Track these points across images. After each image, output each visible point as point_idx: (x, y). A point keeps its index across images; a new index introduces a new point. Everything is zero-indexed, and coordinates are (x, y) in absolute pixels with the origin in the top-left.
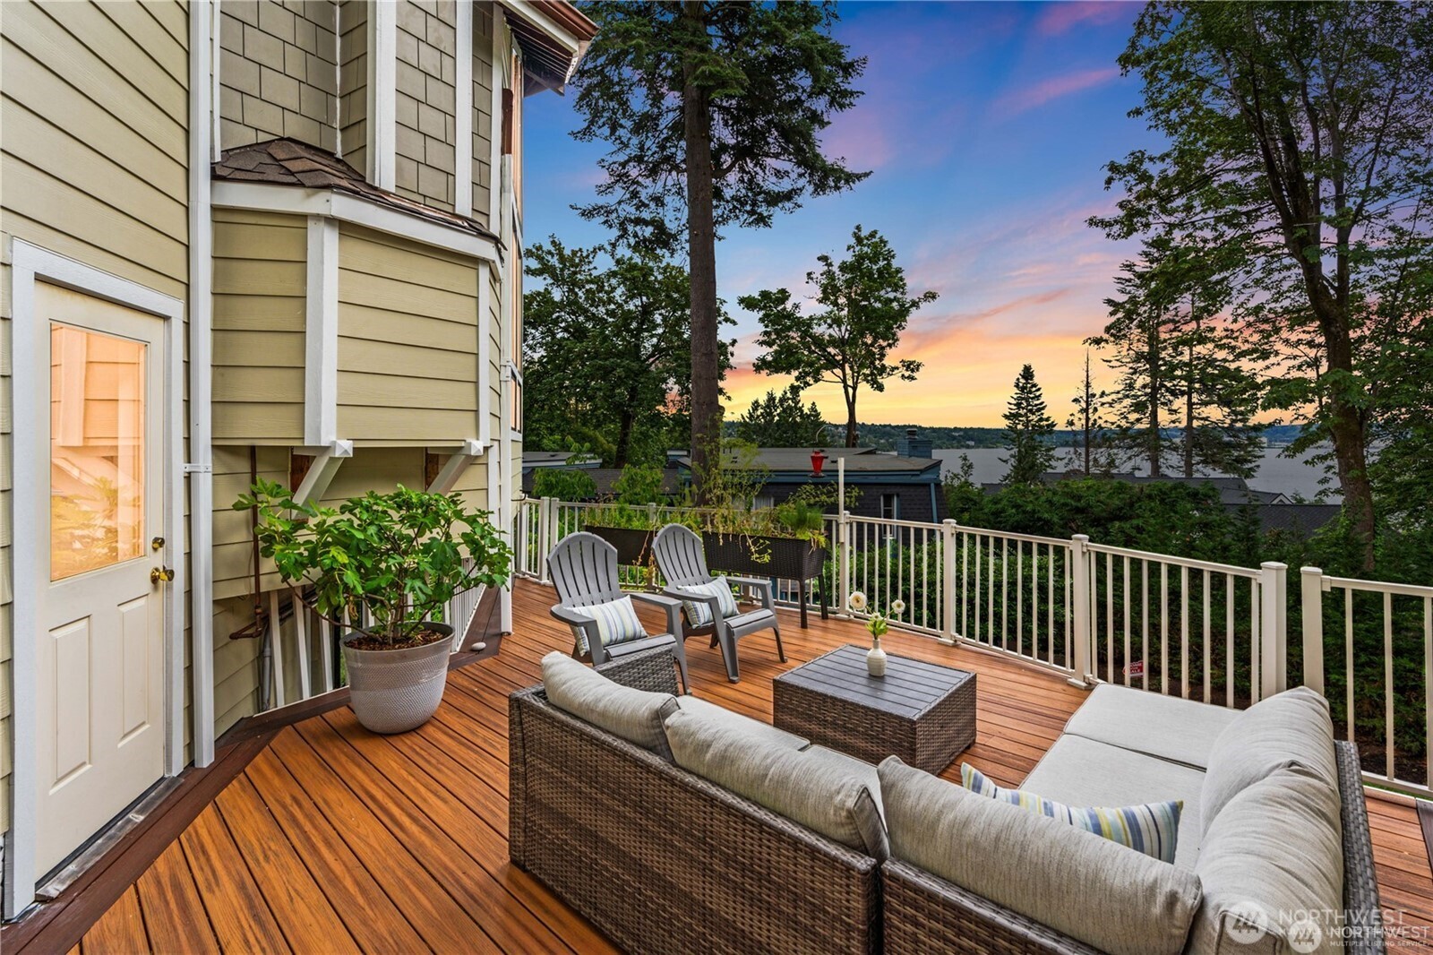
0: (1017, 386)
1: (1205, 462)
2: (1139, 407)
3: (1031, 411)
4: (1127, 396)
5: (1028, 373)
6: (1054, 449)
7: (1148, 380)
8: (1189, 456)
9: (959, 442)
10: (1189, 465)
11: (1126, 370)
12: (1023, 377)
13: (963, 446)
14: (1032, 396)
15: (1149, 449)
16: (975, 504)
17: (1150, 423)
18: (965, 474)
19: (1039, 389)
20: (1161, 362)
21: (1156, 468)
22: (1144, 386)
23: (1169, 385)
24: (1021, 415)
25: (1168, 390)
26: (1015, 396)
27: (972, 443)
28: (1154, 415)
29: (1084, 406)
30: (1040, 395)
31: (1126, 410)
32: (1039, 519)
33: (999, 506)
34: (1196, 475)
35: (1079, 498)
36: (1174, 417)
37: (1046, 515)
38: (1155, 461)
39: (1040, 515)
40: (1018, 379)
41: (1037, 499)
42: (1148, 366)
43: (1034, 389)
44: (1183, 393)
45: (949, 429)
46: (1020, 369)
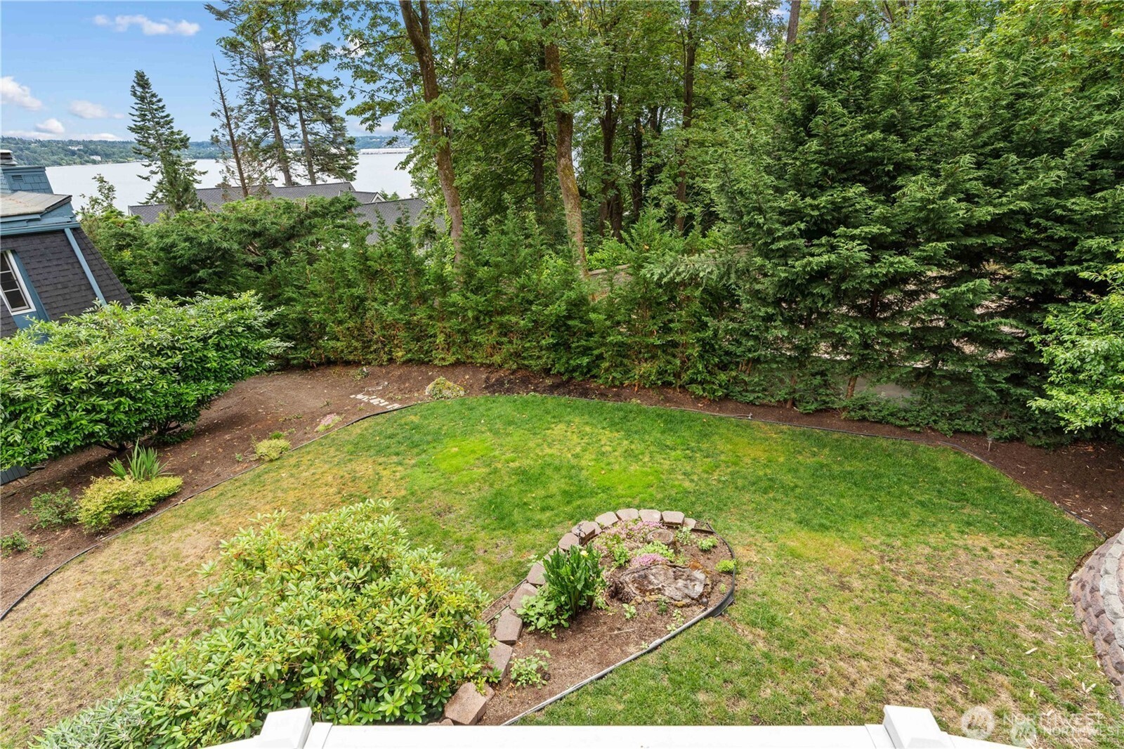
0: (134, 94)
1: (322, 170)
2: (262, 122)
3: (158, 123)
4: (250, 111)
5: (142, 81)
6: (194, 163)
7: (265, 96)
8: (310, 166)
9: (80, 157)
10: (312, 173)
11: (243, 84)
12: (139, 85)
13: (88, 162)
14: (155, 107)
15: (279, 161)
16: (135, 239)
17: (275, 137)
18: (107, 198)
19: (160, 101)
20: (272, 80)
21: (288, 178)
22: (263, 102)
23: (283, 102)
24: (149, 129)
25: (283, 106)
26: (136, 107)
27: (98, 158)
28: (277, 129)
29: (225, 121)
30: (163, 107)
31: (252, 125)
32: (219, 249)
33: (168, 241)
34: (319, 182)
35: (254, 223)
36: (293, 132)
37: (225, 245)
38: (286, 171)
39: (218, 245)
40: (133, 87)
41: (208, 227)
42: (261, 82)
43: (155, 100)
44: (295, 110)
45: (63, 142)
46: (133, 76)
